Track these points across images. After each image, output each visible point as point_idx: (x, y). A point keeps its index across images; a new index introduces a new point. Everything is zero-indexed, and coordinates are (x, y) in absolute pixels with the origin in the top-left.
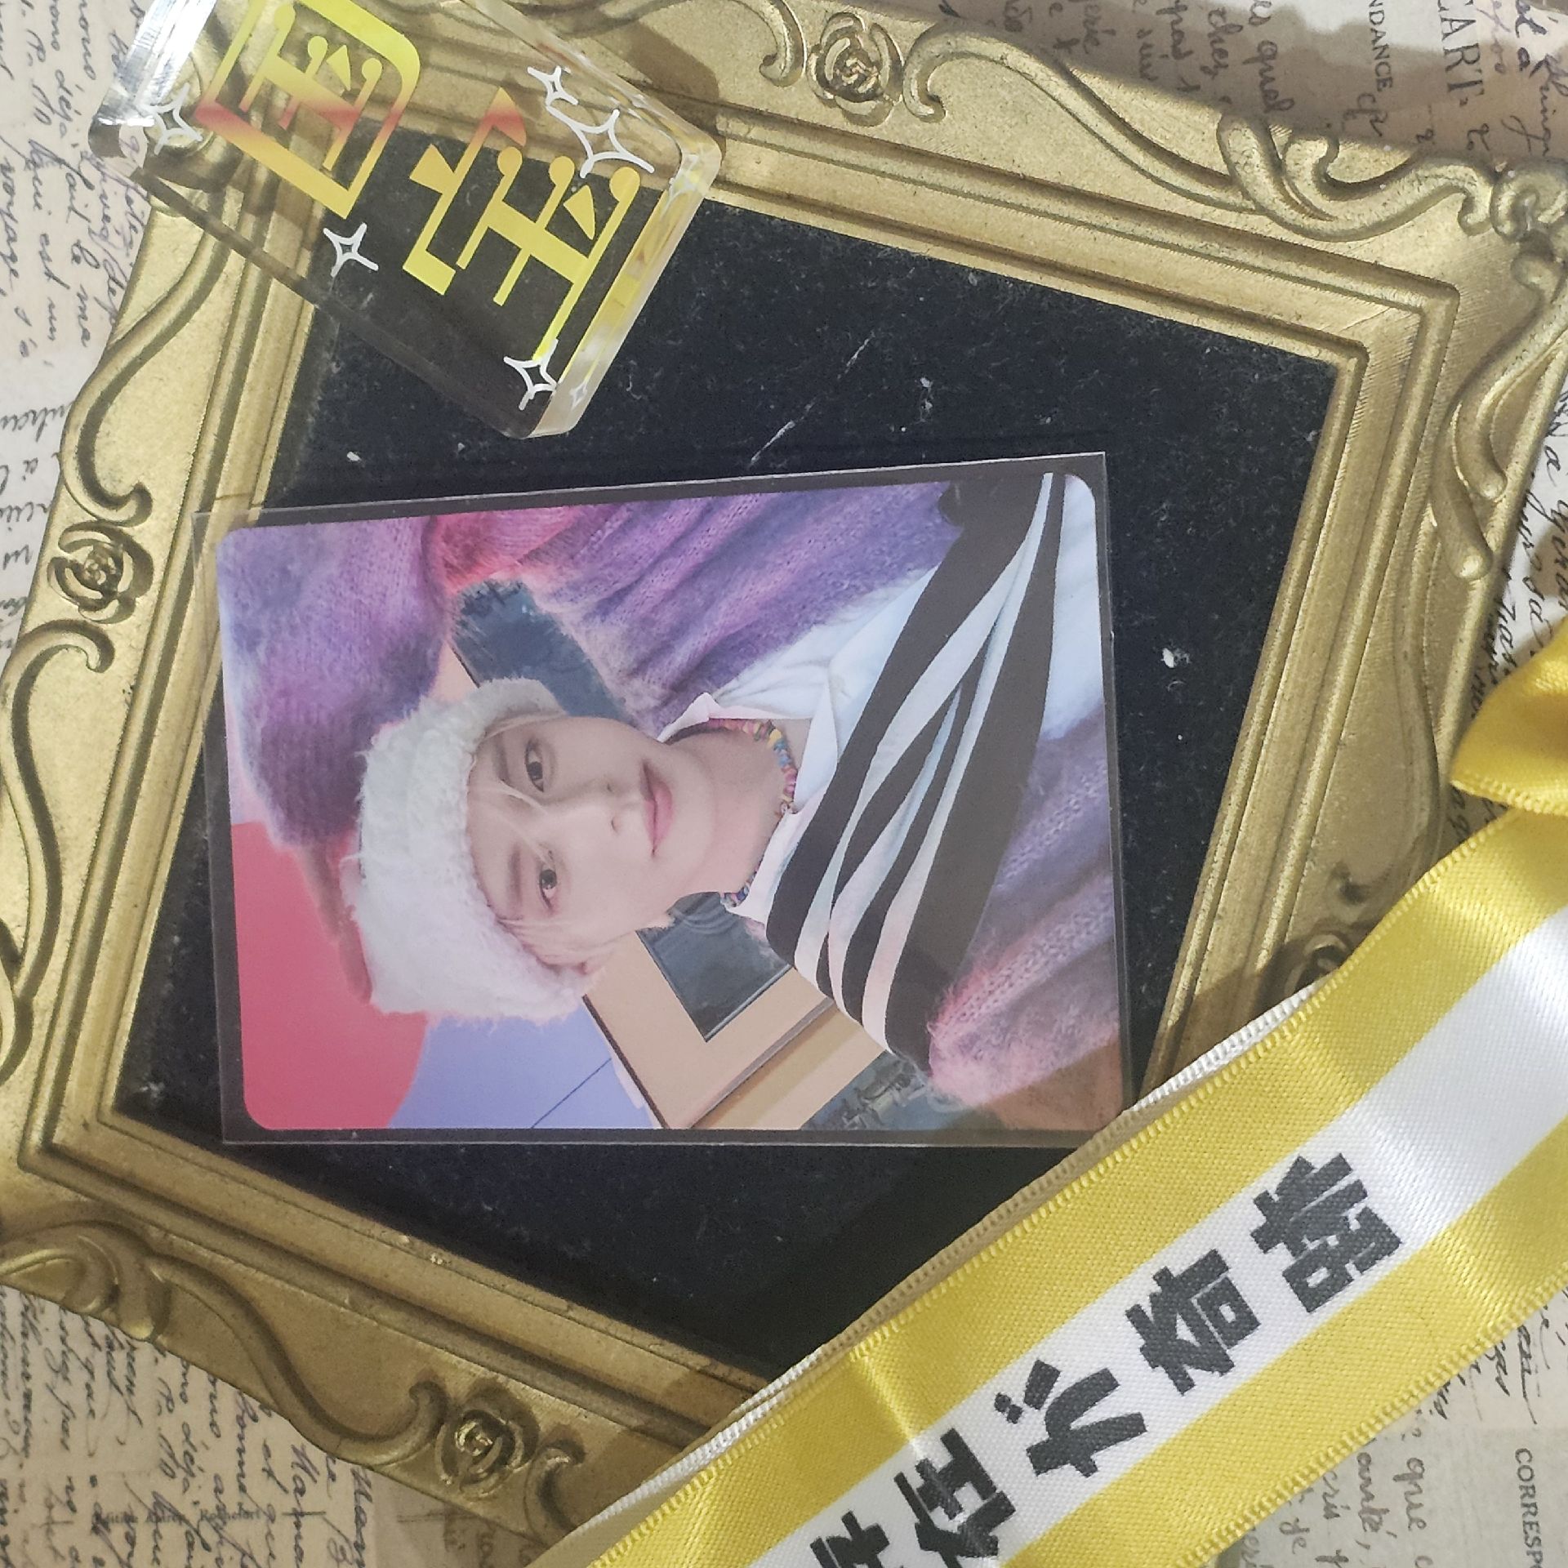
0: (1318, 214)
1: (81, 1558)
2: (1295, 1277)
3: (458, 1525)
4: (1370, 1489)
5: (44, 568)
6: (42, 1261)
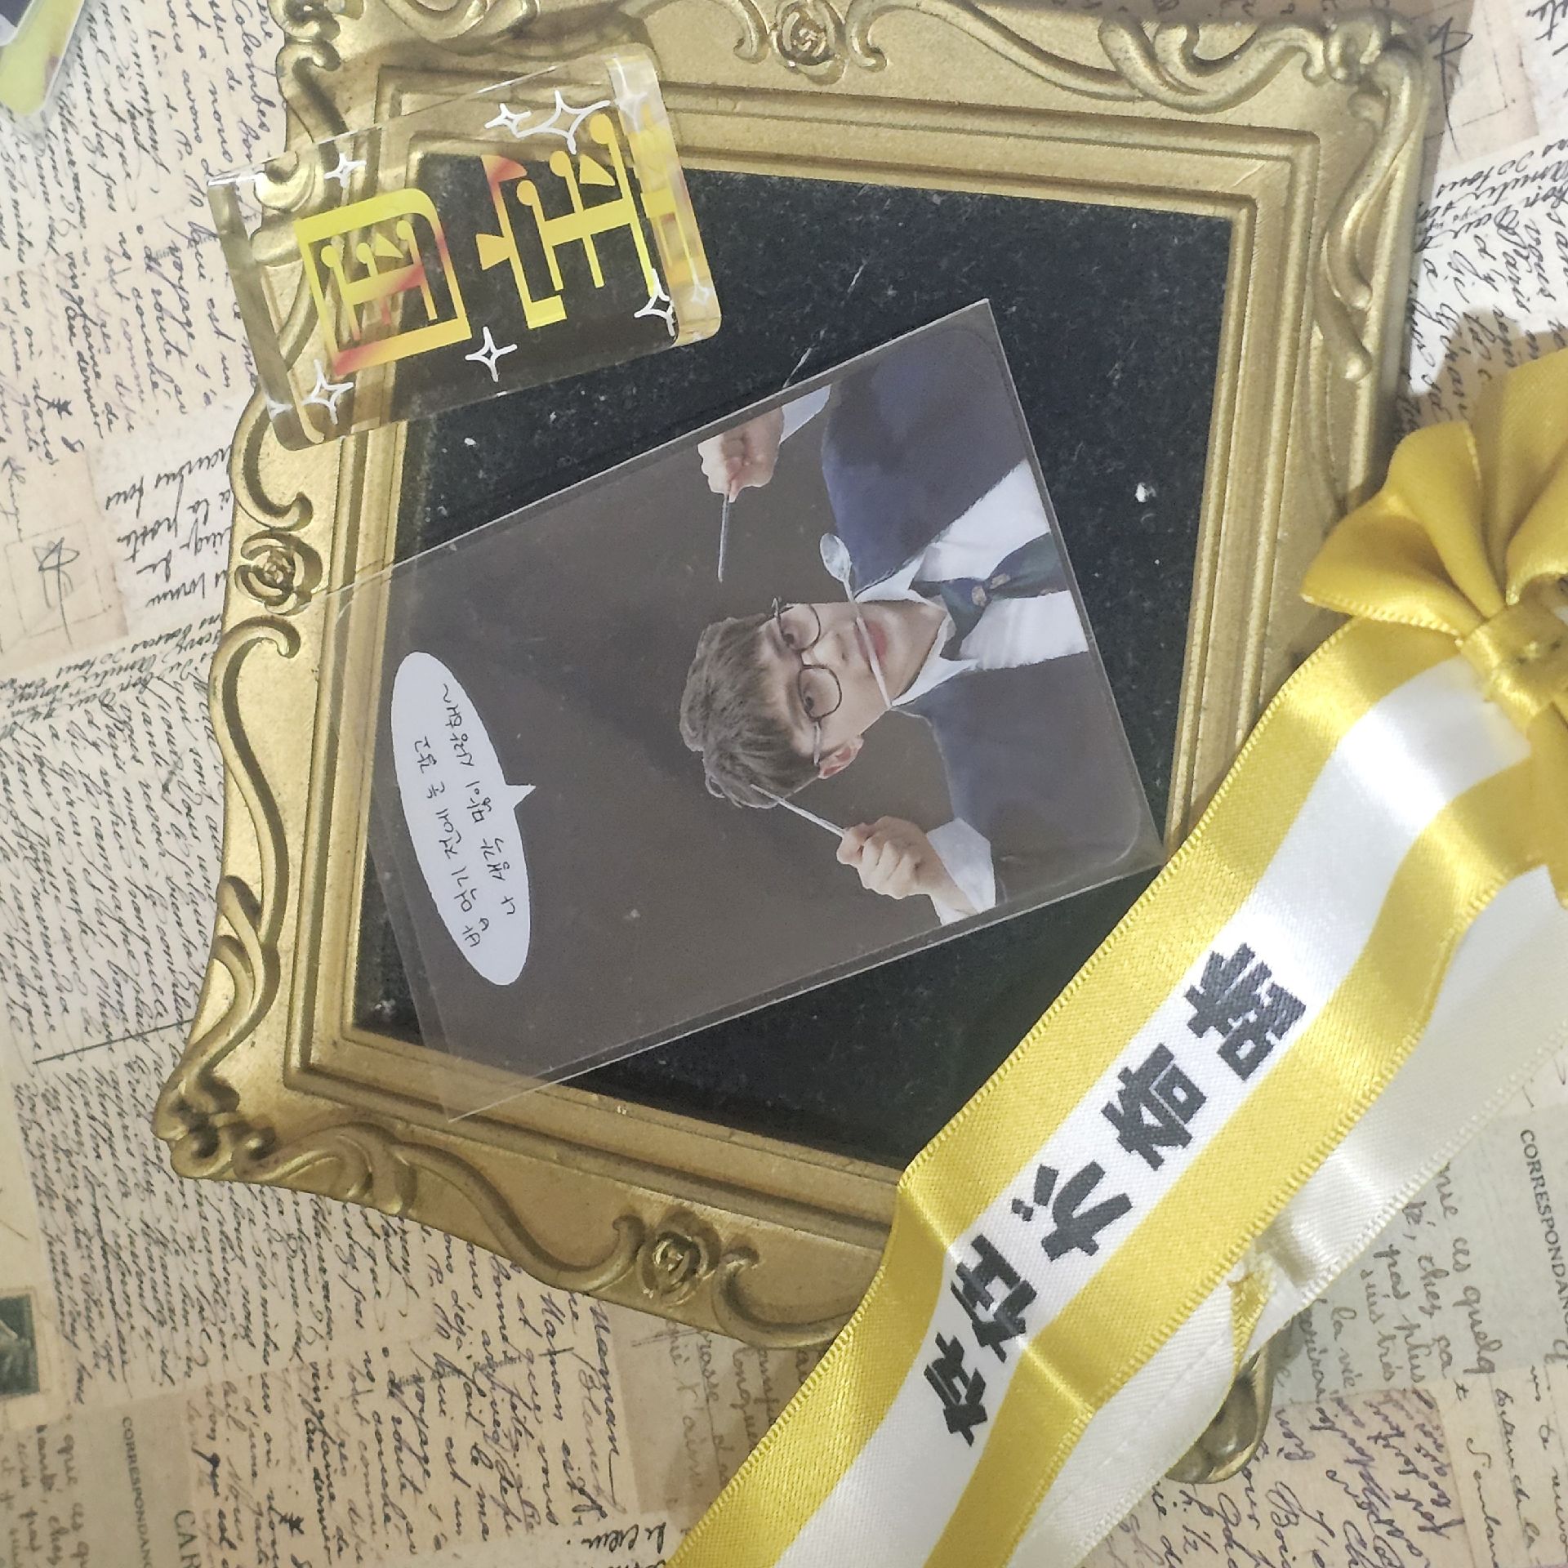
0: (1192, 91)
1: (381, 1419)
5: (232, 576)
6: (309, 1162)
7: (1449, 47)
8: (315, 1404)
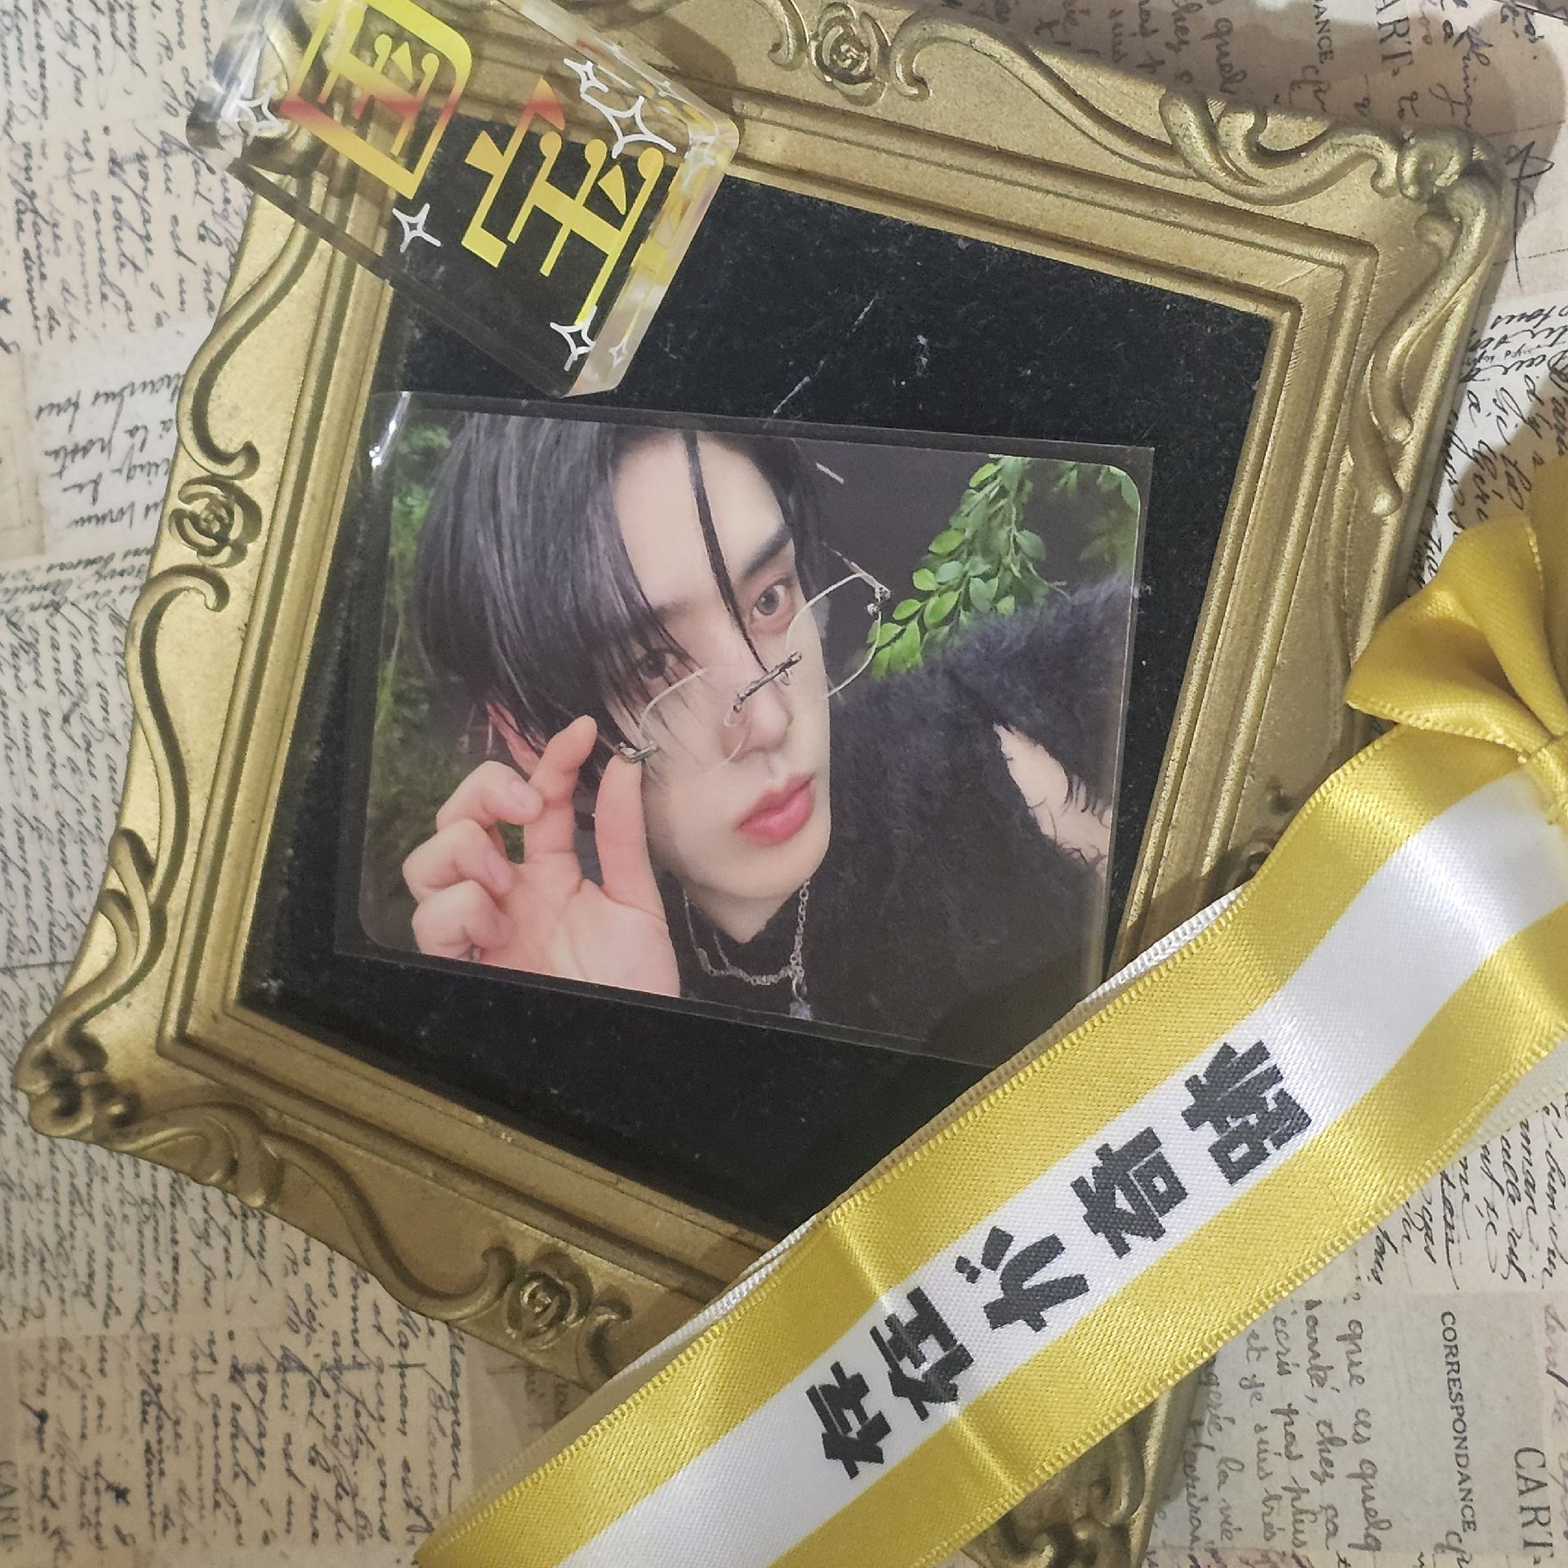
0: (1250, 181)
1: (220, 1403)
2: (1219, 1153)
3: (538, 1376)
4: (1317, 1348)
5: (167, 519)
6: (174, 1137)
7: (1528, 171)
8: (153, 1376)
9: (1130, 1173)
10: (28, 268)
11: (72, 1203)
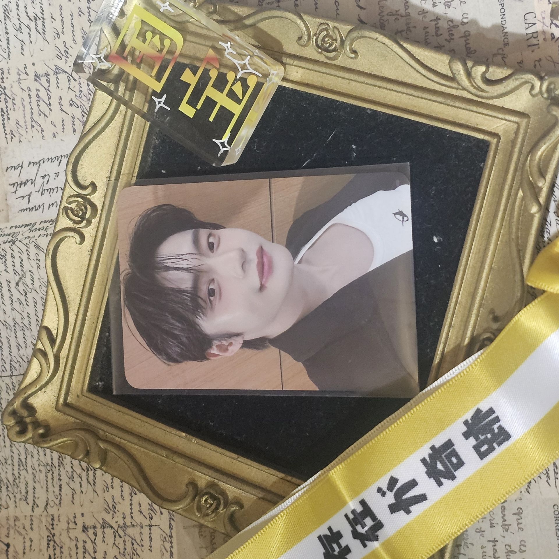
0: (483, 91)
1: (78, 540)
2: (477, 448)
3: (203, 529)
4: (505, 518)
5: (61, 210)
6: (64, 442)
8: (52, 530)
9: (443, 456)
10: (2, 115)
11: (19, 465)
